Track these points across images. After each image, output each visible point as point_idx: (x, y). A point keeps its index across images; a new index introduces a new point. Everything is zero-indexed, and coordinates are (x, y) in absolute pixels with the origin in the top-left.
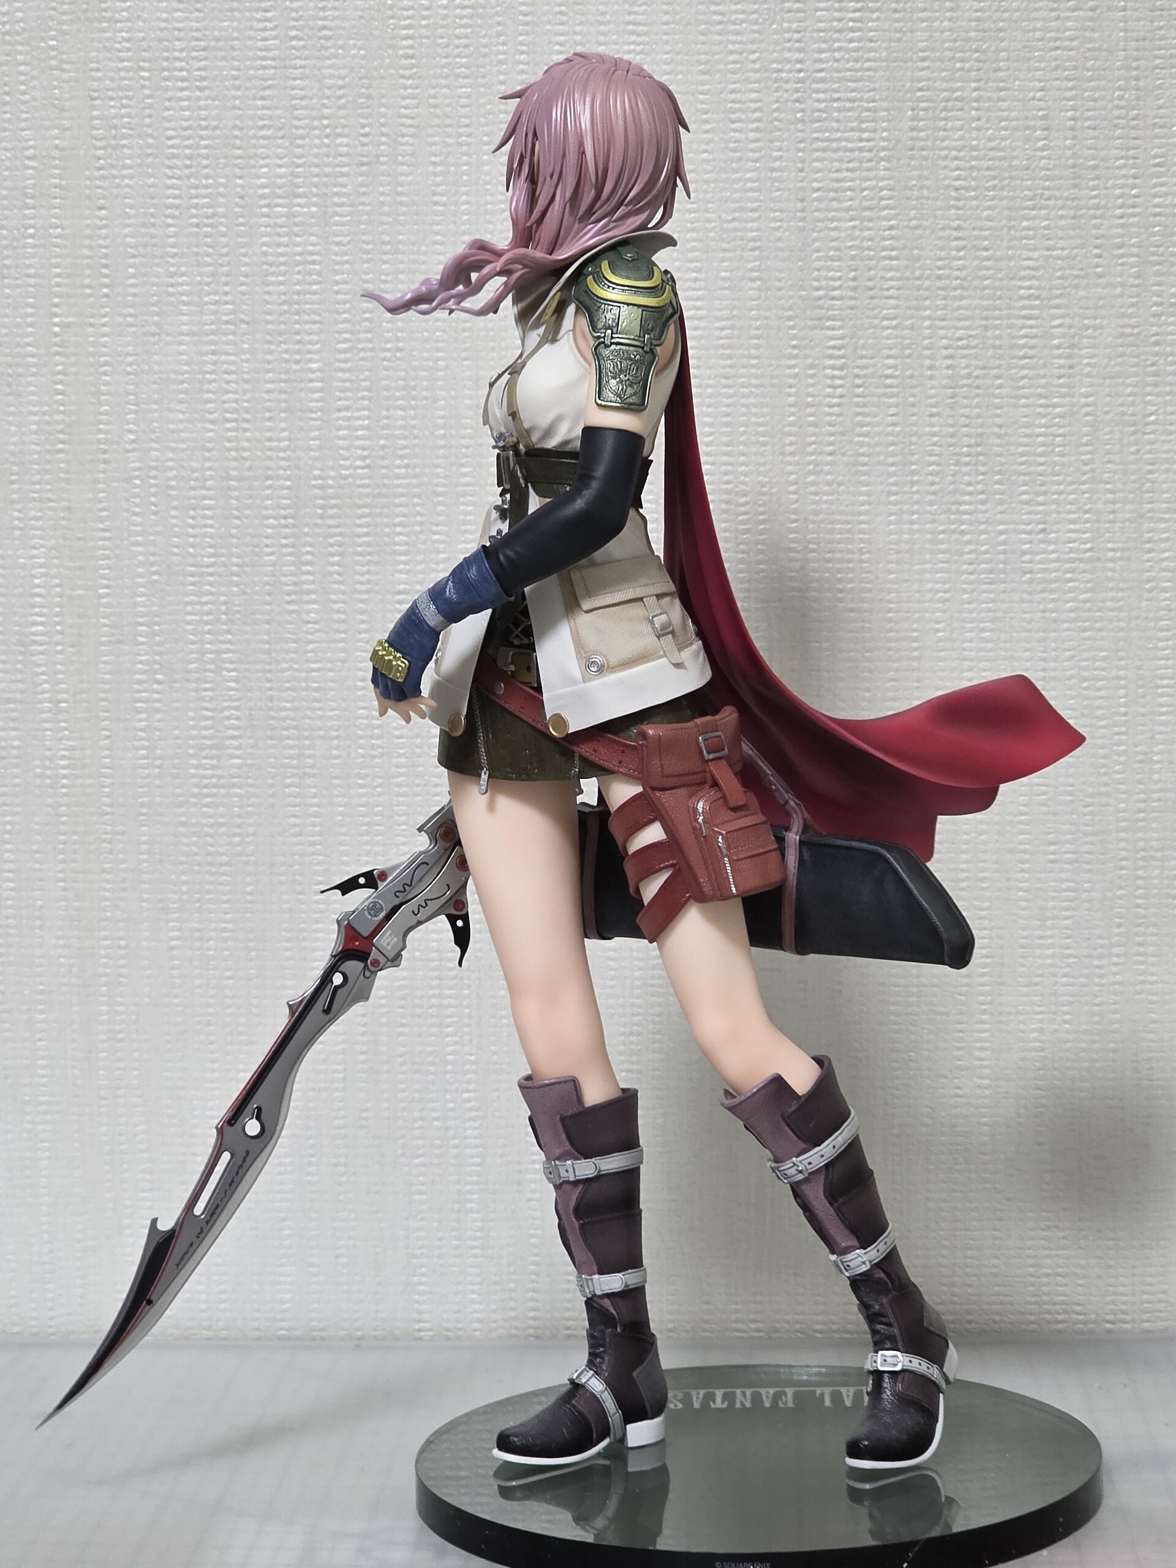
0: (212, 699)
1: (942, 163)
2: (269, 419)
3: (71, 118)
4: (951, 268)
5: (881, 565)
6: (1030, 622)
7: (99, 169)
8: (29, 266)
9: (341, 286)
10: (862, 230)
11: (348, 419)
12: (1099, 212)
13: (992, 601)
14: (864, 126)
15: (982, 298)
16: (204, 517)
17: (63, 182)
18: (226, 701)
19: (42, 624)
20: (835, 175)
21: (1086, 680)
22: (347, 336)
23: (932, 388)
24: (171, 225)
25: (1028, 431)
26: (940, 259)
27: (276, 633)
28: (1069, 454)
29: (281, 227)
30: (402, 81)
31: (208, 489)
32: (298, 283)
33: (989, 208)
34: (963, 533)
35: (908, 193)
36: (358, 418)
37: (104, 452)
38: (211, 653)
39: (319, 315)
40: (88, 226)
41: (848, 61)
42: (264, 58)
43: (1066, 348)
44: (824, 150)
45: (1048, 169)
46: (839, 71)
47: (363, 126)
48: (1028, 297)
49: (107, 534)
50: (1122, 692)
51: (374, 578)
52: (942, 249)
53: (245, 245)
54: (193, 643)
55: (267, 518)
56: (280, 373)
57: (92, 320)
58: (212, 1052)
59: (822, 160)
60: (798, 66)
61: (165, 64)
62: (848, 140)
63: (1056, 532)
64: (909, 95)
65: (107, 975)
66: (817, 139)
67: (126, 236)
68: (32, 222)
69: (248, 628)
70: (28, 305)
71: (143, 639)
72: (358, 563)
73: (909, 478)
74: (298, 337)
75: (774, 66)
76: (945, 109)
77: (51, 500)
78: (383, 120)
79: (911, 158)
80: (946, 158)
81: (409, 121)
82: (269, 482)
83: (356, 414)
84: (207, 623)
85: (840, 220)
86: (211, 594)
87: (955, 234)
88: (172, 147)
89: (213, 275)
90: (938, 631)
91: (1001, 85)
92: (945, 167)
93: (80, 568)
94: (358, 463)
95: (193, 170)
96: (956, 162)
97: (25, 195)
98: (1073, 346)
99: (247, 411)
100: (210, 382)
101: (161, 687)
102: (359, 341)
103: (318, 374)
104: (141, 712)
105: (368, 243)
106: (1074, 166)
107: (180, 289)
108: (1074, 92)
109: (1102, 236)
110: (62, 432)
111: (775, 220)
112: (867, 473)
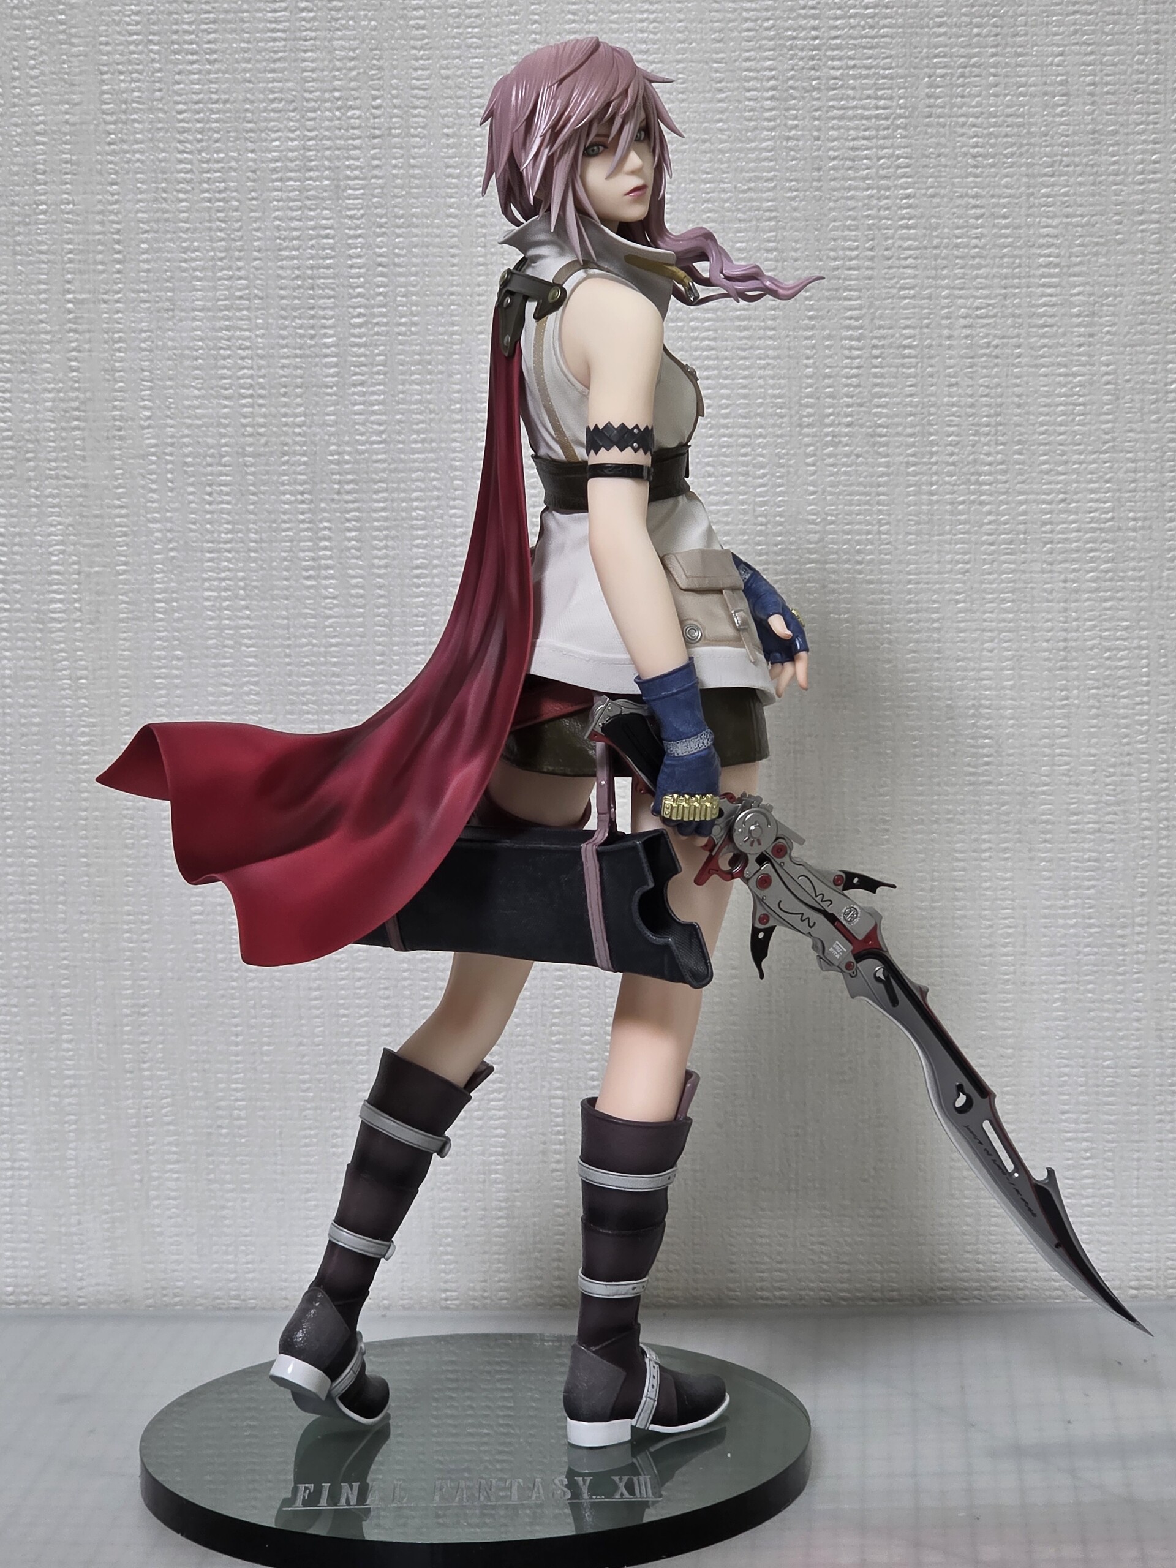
0: (231, 674)
1: (960, 130)
2: (285, 395)
3: (81, 93)
4: (969, 237)
5: (900, 537)
6: (1051, 591)
7: (110, 144)
8: (40, 243)
9: (355, 260)
10: (878, 199)
11: (364, 394)
12: (1119, 178)
13: (1013, 571)
14: (880, 93)
15: (1000, 266)
16: (221, 493)
17: (74, 158)
18: (245, 676)
19: (61, 601)
20: (851, 144)
21: (1109, 650)
22: (362, 311)
23: (950, 358)
24: (182, 201)
25: (1048, 401)
26: (958, 228)
27: (294, 608)
28: (1089, 423)
29: (294, 200)
30: (414, 52)
31: (225, 466)
32: (312, 258)
33: (1007, 176)
34: (982, 503)
35: (925, 161)
36: (373, 393)
37: (120, 430)
38: (230, 629)
39: (333, 289)
40: (100, 202)
41: (864, 28)
42: (273, 31)
43: (1087, 316)
44: (841, 118)
45: (1067, 136)
46: (855, 39)
47: (375, 98)
48: (1047, 266)
49: (124, 511)
50: (1144, 661)
51: (391, 553)
52: (959, 217)
53: (256, 220)
54: (212, 619)
55: (284, 494)
56: (295, 349)
57: (105, 297)
58: (236, 1026)
59: (840, 128)
60: (813, 33)
61: (175, 37)
62: (864, 108)
63: (1077, 502)
64: (926, 62)
65: (131, 950)
66: (833, 107)
67: (138, 211)
68: (43, 198)
69: (267, 604)
70: (40, 282)
71: (161, 616)
72: (375, 538)
73: (928, 449)
74: (312, 312)
75: (789, 33)
76: (962, 75)
77: (67, 478)
78: (394, 92)
79: (928, 125)
80: (963, 125)
81: (421, 93)
82: (286, 458)
83: (372, 389)
84: (226, 599)
85: (856, 189)
86: (229, 570)
87: (973, 202)
88: (182, 121)
89: (226, 250)
90: (958, 602)
91: (1019, 50)
92: (962, 135)
93: (97, 545)
94: (374, 438)
95: (204, 144)
96: (974, 129)
97: (36, 171)
98: (1093, 314)
99: (263, 388)
100: (224, 359)
101: (180, 663)
102: (374, 316)
103: (333, 349)
104: (161, 689)
105: (381, 217)
106: (1094, 132)
107: (193, 264)
108: (1092, 57)
109: (1122, 203)
110: (77, 409)
111: (790, 190)
112: (886, 444)
